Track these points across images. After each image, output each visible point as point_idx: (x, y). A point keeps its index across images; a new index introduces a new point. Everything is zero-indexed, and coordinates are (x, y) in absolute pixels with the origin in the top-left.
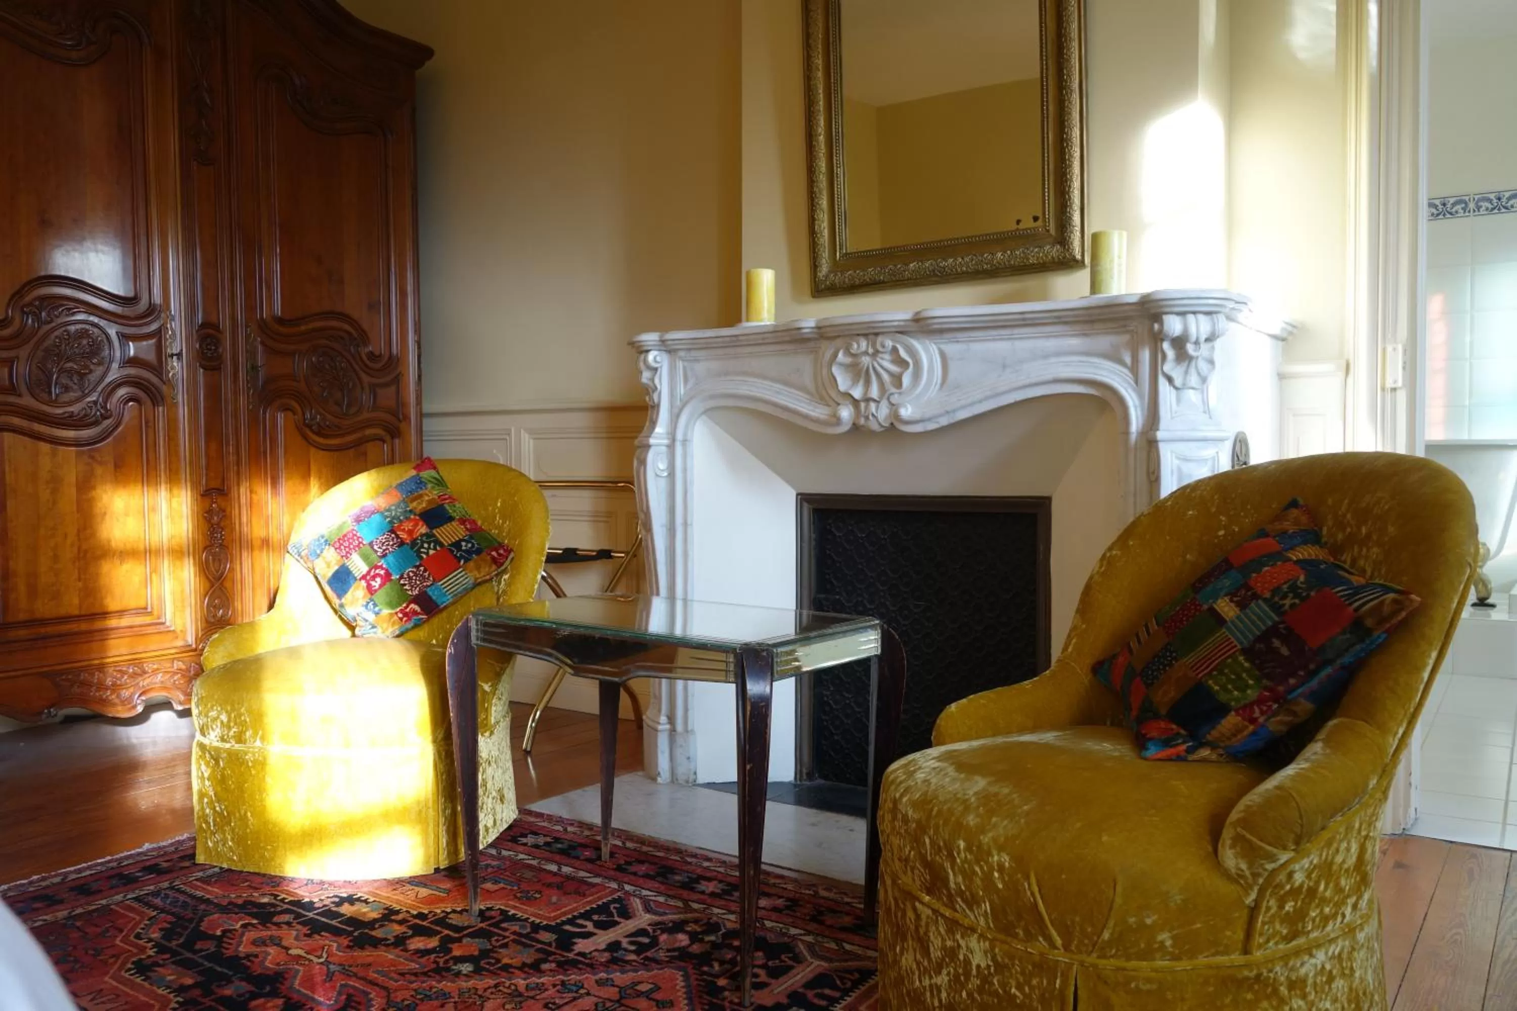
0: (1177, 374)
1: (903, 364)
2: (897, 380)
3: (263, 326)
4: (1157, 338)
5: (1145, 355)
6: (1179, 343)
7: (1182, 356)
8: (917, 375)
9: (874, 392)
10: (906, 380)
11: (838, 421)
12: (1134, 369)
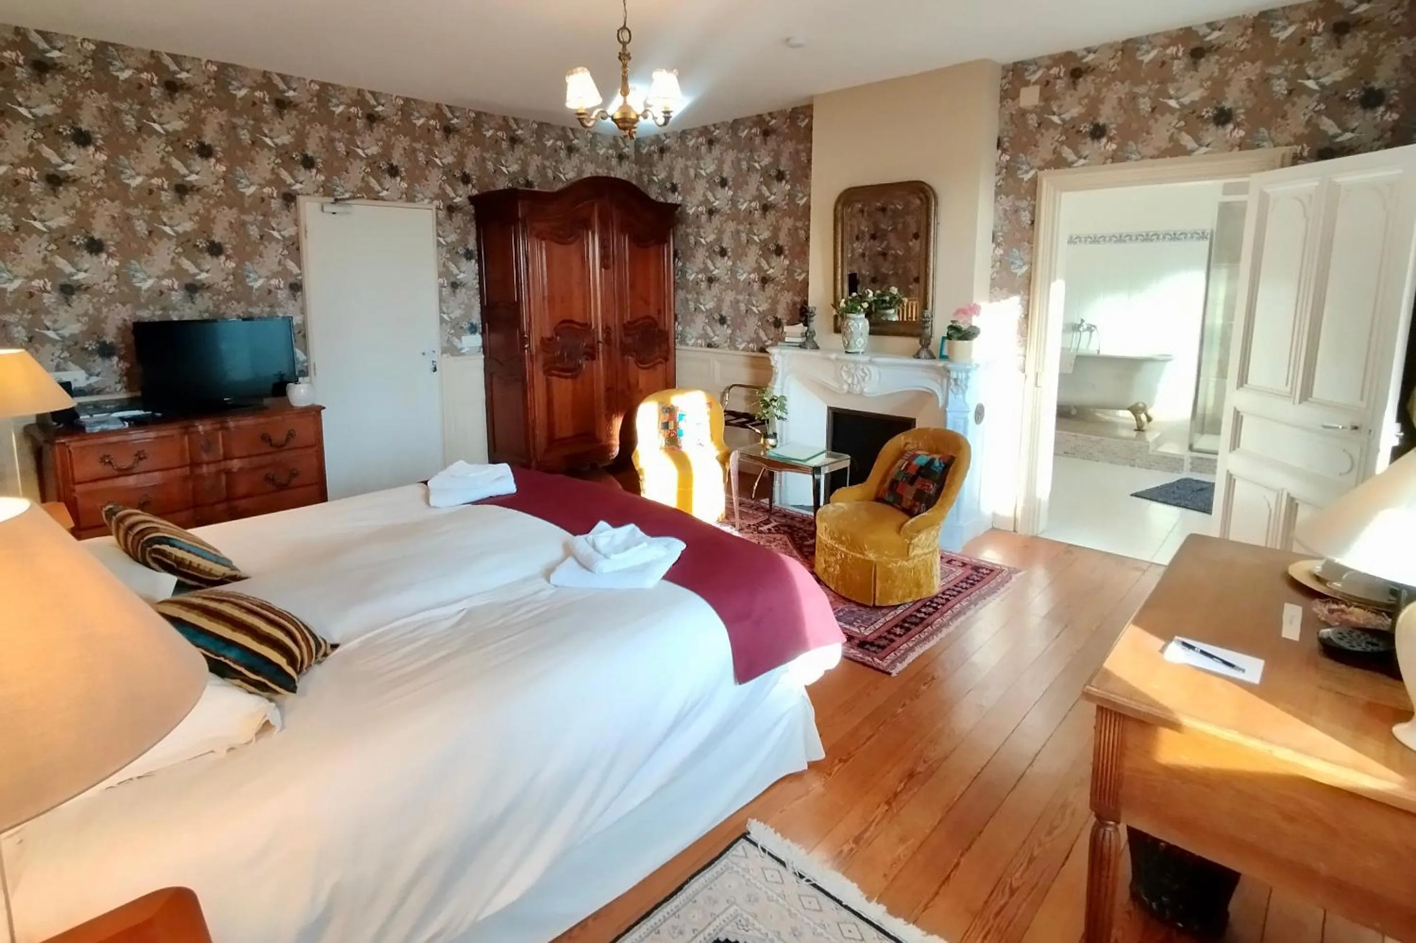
0: (955, 390)
1: (866, 375)
2: (864, 380)
3: (624, 325)
4: (949, 378)
5: (945, 381)
6: (956, 380)
7: (956, 384)
8: (870, 378)
9: (856, 382)
10: (867, 378)
11: (843, 389)
12: (942, 386)
